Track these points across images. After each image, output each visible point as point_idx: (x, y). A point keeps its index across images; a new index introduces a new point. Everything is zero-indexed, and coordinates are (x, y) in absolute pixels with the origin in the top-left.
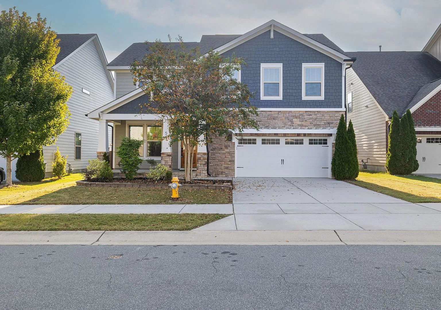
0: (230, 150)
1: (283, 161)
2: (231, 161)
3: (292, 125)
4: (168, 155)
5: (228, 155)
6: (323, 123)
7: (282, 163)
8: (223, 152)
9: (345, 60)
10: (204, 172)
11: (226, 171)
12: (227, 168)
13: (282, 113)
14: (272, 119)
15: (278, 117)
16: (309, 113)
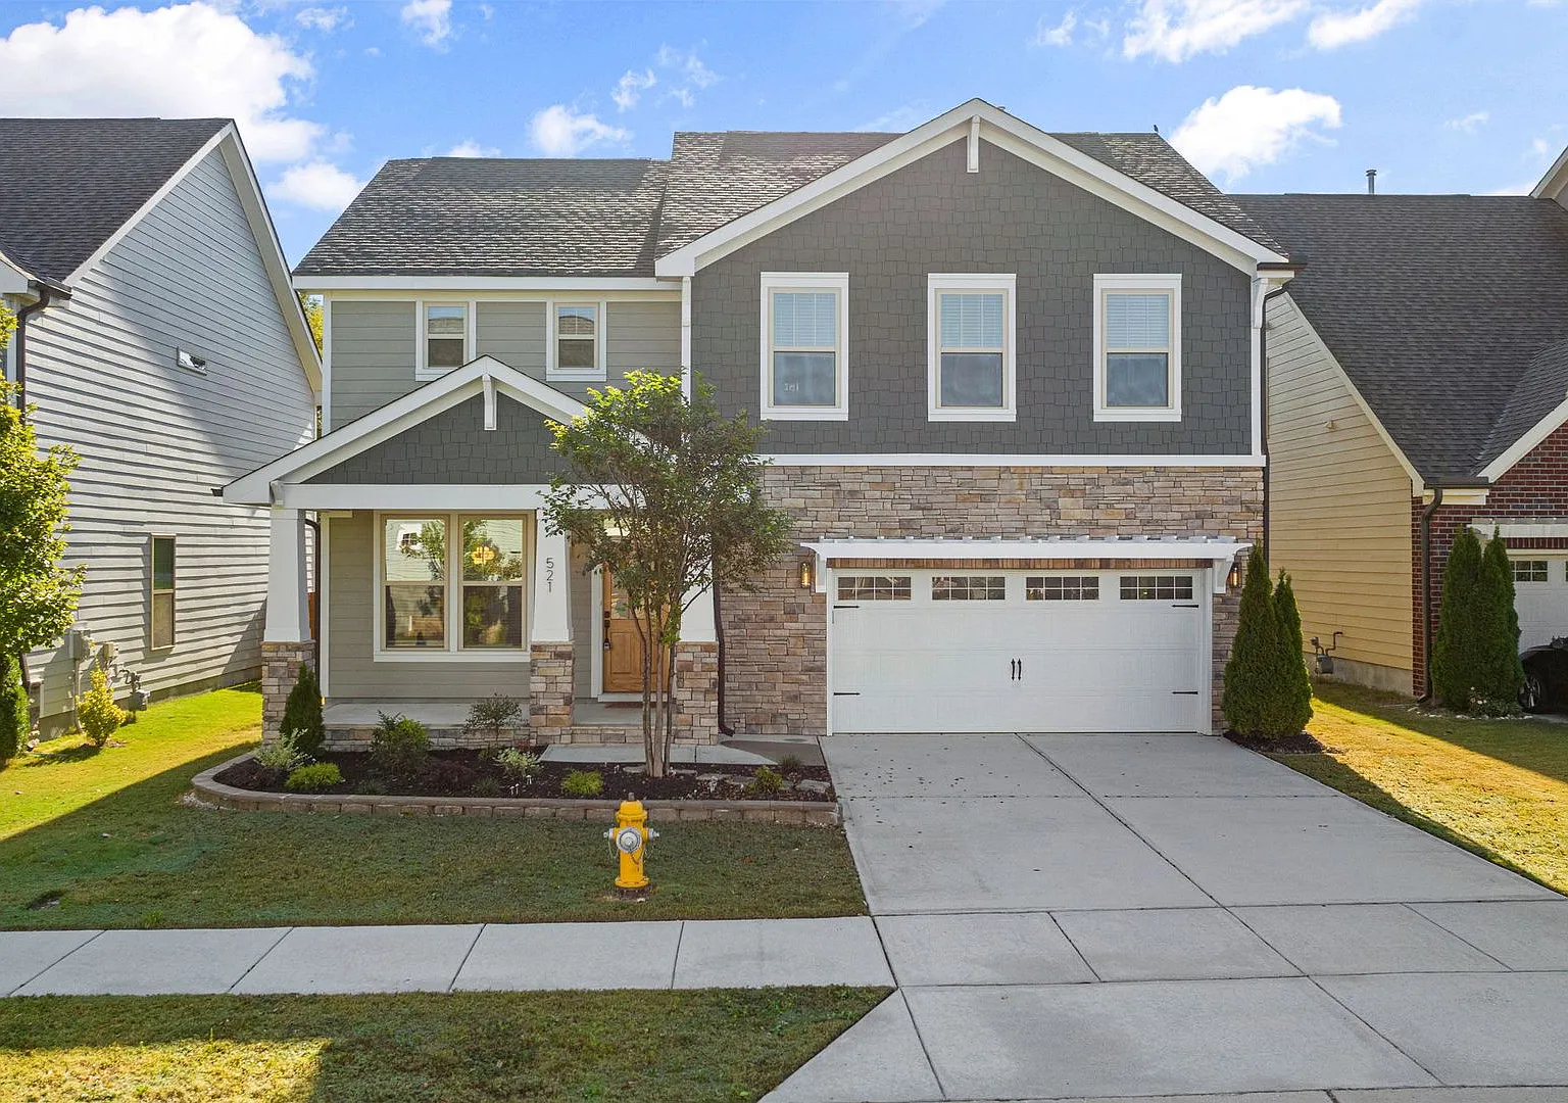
0: (808, 626)
1: (1016, 667)
2: (811, 670)
3: (1053, 523)
4: (560, 656)
5: (800, 644)
6: (1178, 516)
7: (1016, 676)
8: (778, 632)
9: (1263, 267)
10: (705, 722)
11: (793, 712)
12: (794, 698)
13: (1015, 476)
14: (975, 500)
15: (999, 492)
16: (1123, 476)
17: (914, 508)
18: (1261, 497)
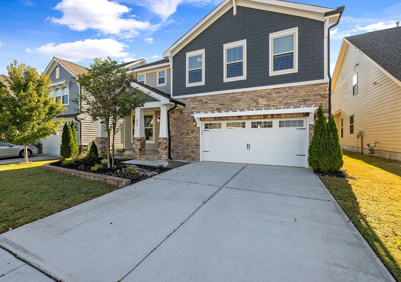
0: (196, 135)
1: (248, 146)
2: (197, 145)
3: (257, 106)
4: (138, 140)
5: (194, 139)
6: (297, 101)
7: (248, 148)
8: (189, 136)
9: (326, 14)
11: (193, 155)
12: (193, 152)
13: (246, 94)
14: (235, 101)
15: (242, 99)
16: (278, 91)
17: (220, 105)
18: (328, 92)
